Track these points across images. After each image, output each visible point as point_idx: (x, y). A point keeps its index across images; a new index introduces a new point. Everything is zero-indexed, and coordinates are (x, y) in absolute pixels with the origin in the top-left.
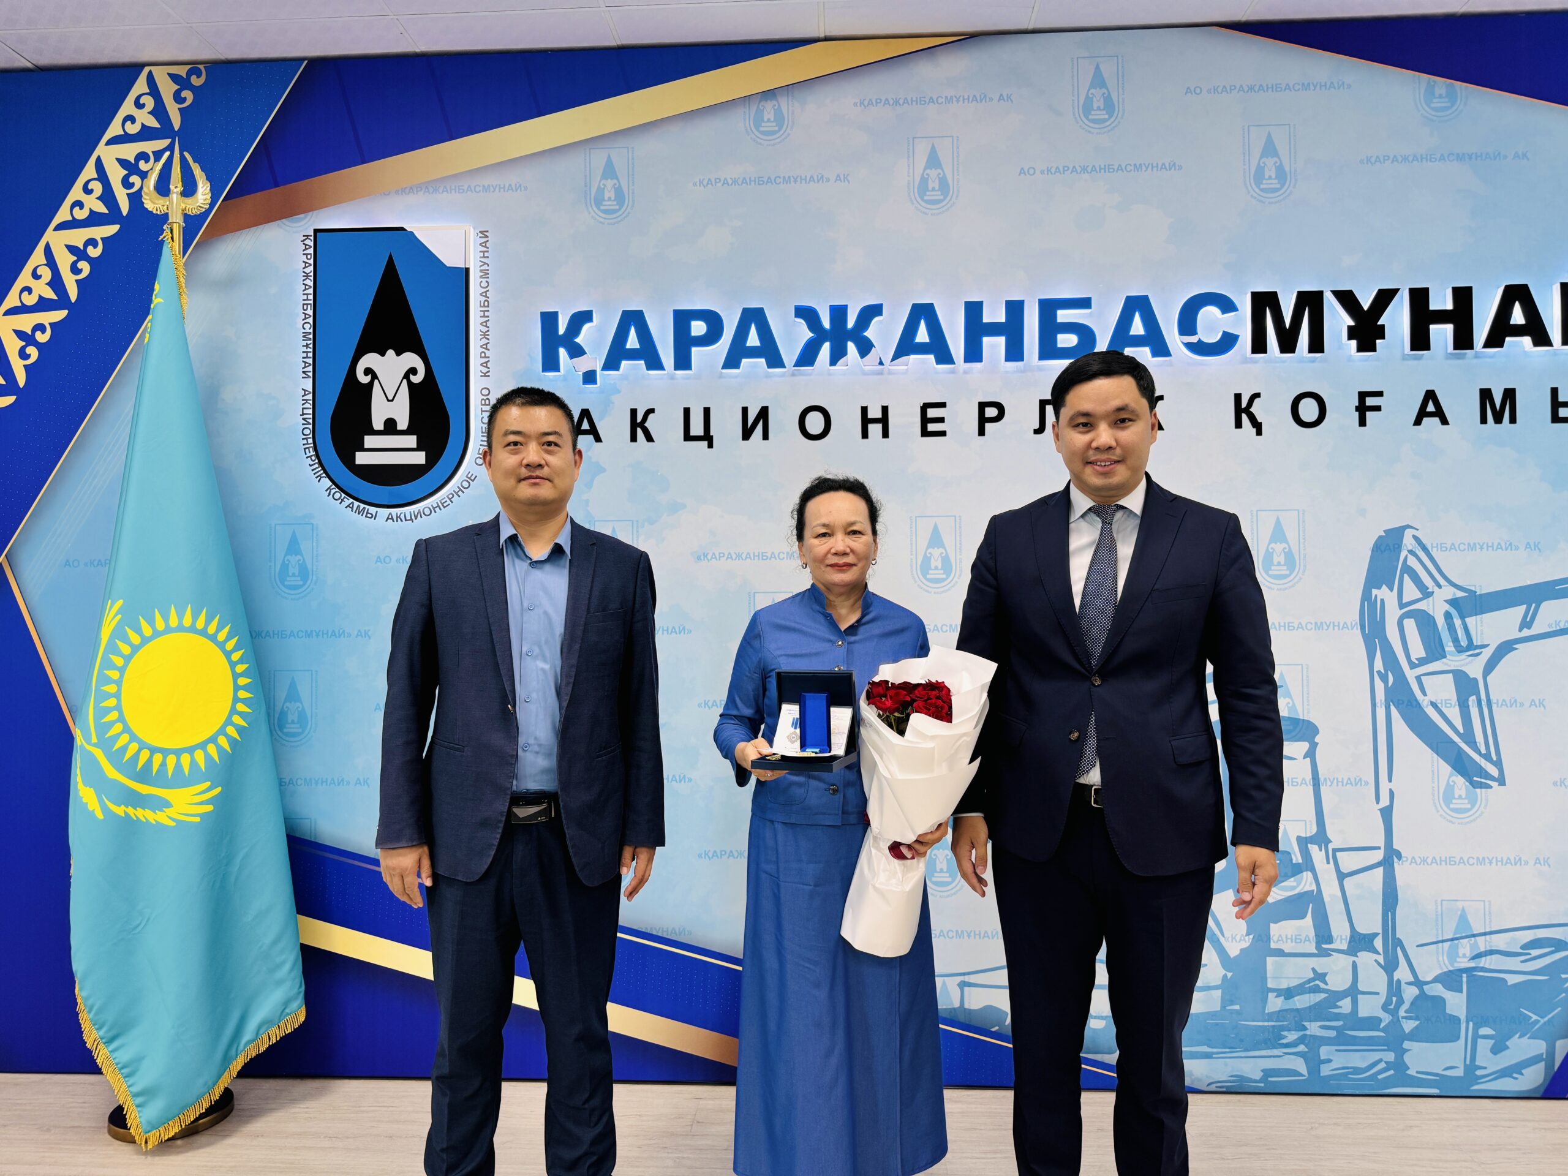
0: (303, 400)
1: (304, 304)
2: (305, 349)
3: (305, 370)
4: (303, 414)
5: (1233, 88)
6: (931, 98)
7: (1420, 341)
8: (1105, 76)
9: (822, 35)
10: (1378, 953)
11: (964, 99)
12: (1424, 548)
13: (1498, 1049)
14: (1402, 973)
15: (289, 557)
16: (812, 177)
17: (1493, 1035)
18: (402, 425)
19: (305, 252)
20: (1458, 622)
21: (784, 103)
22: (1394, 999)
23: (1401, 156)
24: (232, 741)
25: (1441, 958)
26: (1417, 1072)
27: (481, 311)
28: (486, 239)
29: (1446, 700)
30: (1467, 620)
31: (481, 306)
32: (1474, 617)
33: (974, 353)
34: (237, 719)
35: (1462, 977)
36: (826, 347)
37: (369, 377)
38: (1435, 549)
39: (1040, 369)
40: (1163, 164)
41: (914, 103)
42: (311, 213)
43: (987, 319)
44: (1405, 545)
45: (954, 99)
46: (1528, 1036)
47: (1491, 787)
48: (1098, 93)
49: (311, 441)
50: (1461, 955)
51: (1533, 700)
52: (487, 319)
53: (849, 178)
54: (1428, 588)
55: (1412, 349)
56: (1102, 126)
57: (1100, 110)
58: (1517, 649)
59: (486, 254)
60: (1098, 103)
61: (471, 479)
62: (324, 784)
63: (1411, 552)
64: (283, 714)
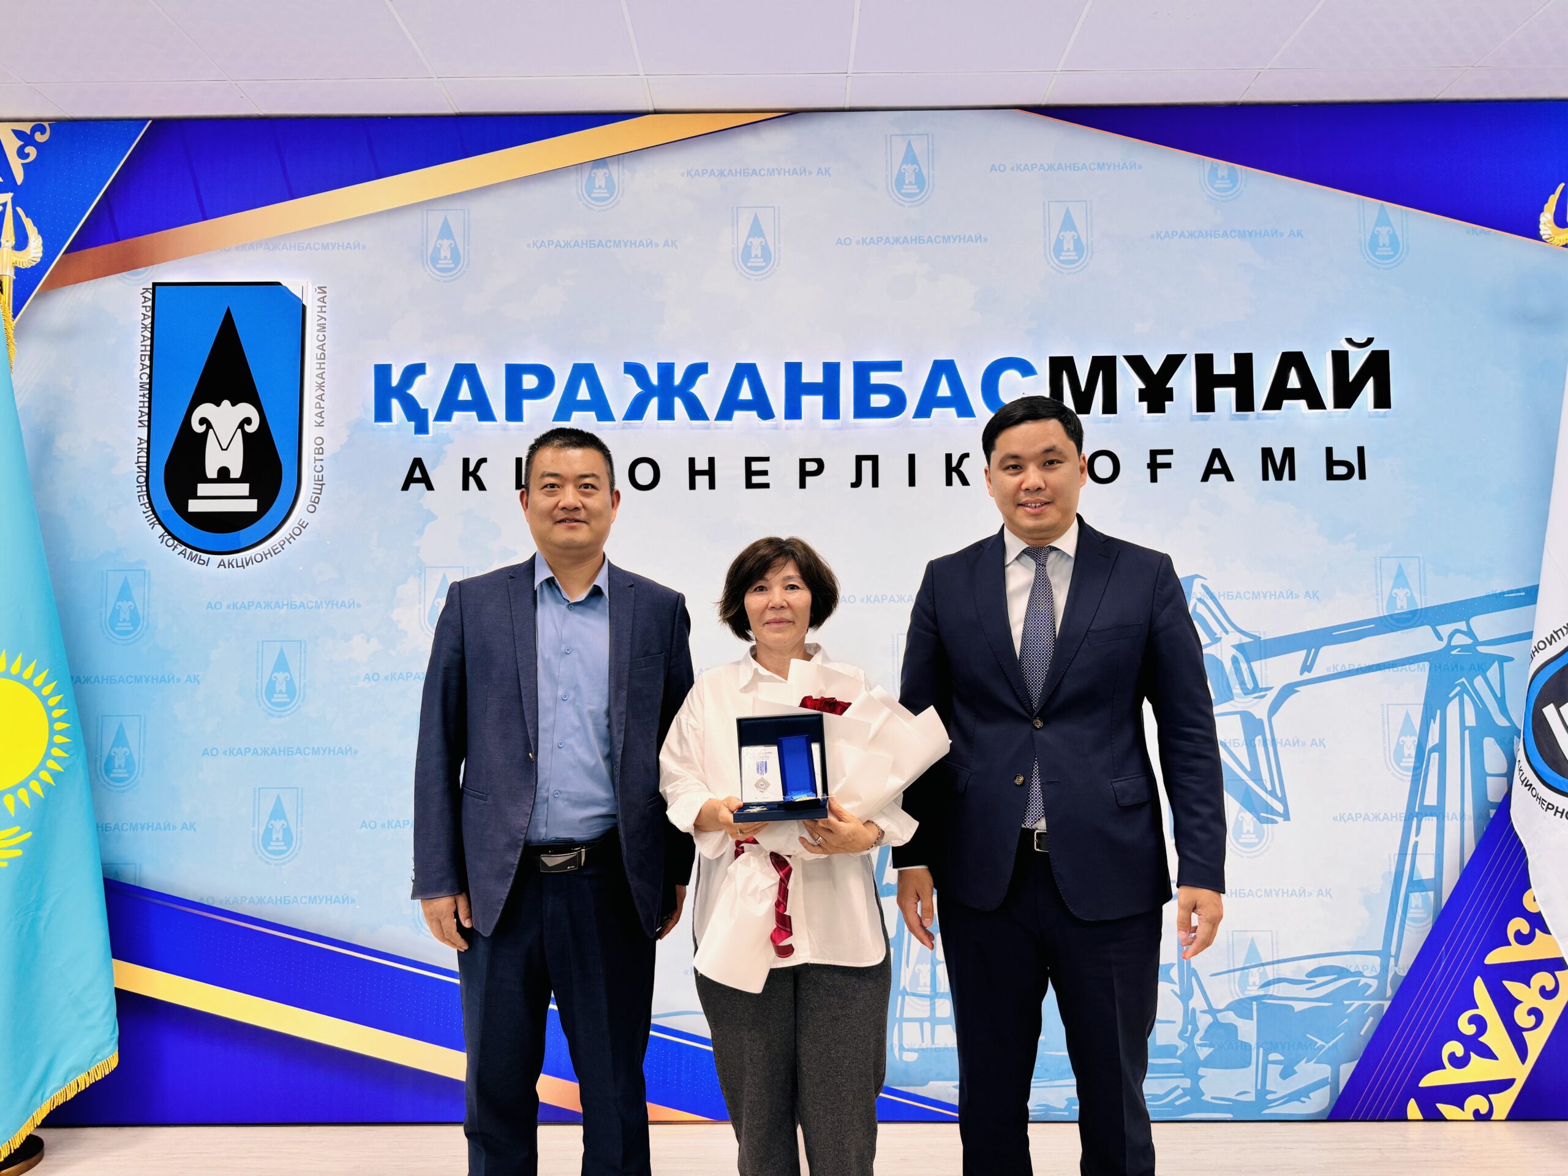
0: (138, 448)
1: (142, 355)
2: (141, 399)
3: (141, 419)
4: (138, 462)
5: (1034, 166)
6: (754, 170)
7: (1205, 403)
8: (917, 151)
9: (651, 108)
10: (1175, 983)
11: (785, 172)
12: (1212, 597)
13: (1287, 1073)
14: (1197, 1002)
15: (120, 603)
16: (641, 241)
17: (1281, 1060)
18: (236, 472)
19: (144, 305)
20: (1244, 666)
21: (614, 170)
22: (1190, 1027)
23: (1188, 232)
24: (46, 786)
25: (1233, 987)
26: (1213, 1098)
27: (317, 363)
28: (323, 295)
29: (1234, 740)
30: (1252, 663)
31: (317, 359)
32: (1259, 662)
33: (793, 411)
34: (52, 764)
35: (1252, 1004)
36: (654, 404)
37: (204, 427)
38: (1222, 598)
39: (856, 427)
40: (970, 236)
41: (738, 175)
42: (151, 266)
43: (805, 379)
44: (1195, 593)
45: (776, 172)
46: (1314, 1061)
47: (1274, 822)
48: (910, 168)
49: (144, 488)
50: (1251, 984)
51: (1314, 740)
52: (323, 371)
53: (676, 243)
54: (1216, 634)
55: (1199, 410)
56: (915, 199)
57: (912, 184)
58: (1299, 691)
59: (324, 309)
60: (910, 177)
61: (302, 526)
62: (150, 829)
63: (1200, 600)
64: (110, 759)
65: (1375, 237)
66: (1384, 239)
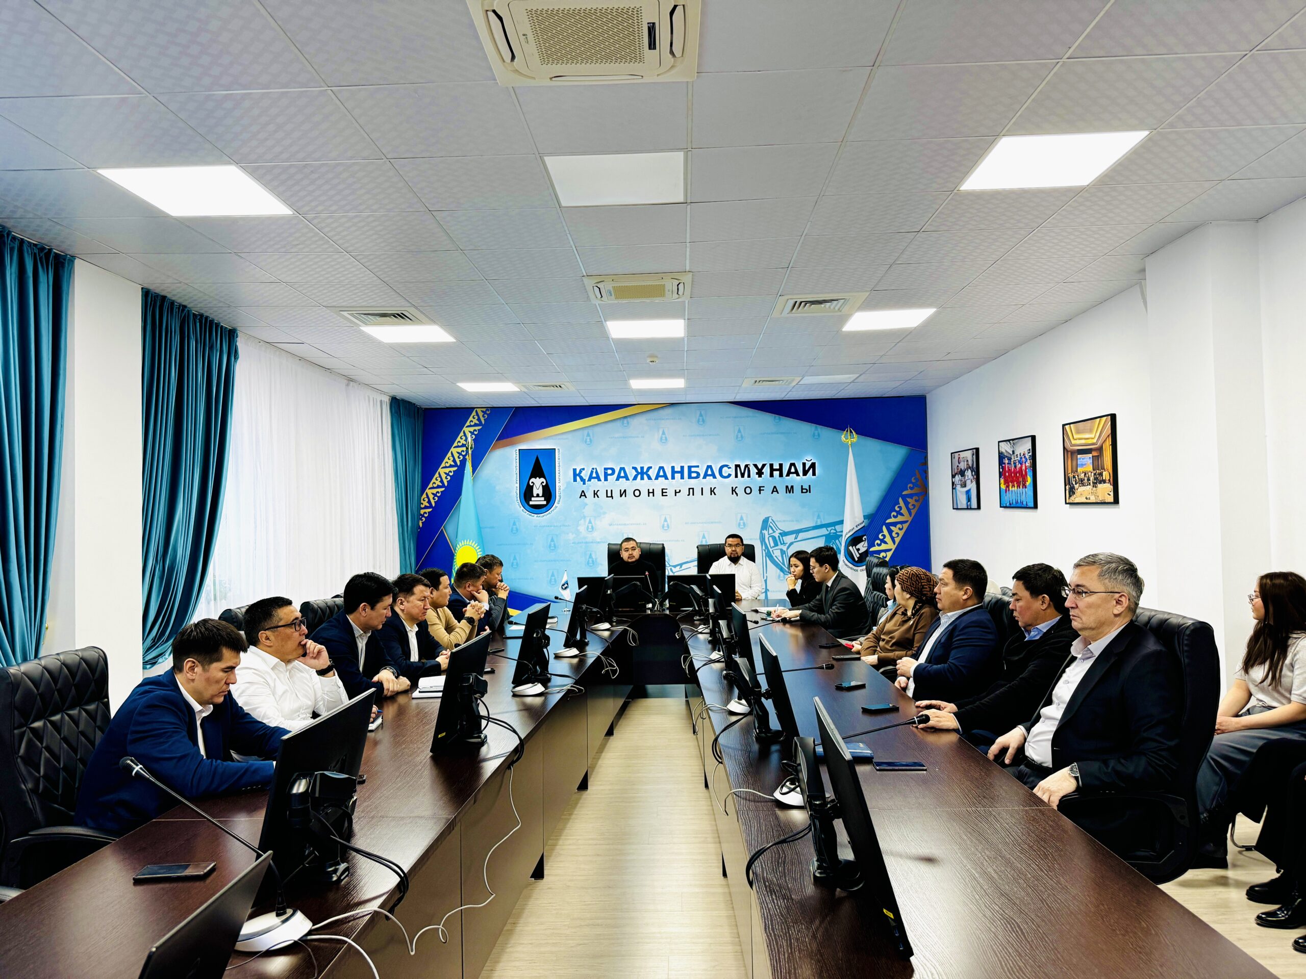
0: (516, 489)
6: (662, 419)
8: (702, 413)
9: (637, 403)
15: (513, 526)
16: (636, 436)
18: (541, 495)
20: (781, 538)
21: (629, 419)
23: (768, 433)
28: (559, 451)
31: (558, 467)
32: (785, 537)
33: (673, 478)
36: (639, 476)
37: (533, 484)
38: (776, 522)
39: (689, 481)
40: (715, 434)
41: (658, 420)
42: (518, 445)
43: (676, 470)
44: (770, 521)
45: (670, 419)
48: (701, 418)
52: (560, 469)
53: (644, 437)
54: (774, 531)
55: (771, 476)
56: (702, 425)
59: (560, 454)
60: (701, 420)
61: (557, 508)
65: (814, 433)
66: (816, 434)
